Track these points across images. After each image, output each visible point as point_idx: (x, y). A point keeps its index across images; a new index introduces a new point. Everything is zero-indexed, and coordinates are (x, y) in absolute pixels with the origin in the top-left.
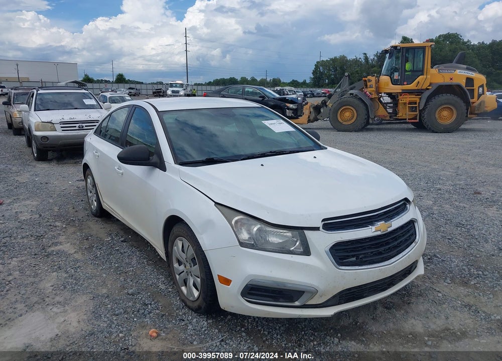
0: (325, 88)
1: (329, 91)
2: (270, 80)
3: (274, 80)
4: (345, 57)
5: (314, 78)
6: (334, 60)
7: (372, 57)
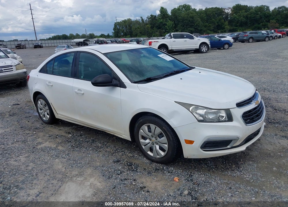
0: (122, 38)
1: (125, 40)
2: (88, 35)
3: (90, 34)
4: (130, 19)
5: (114, 32)
6: (125, 21)
7: (146, 19)
